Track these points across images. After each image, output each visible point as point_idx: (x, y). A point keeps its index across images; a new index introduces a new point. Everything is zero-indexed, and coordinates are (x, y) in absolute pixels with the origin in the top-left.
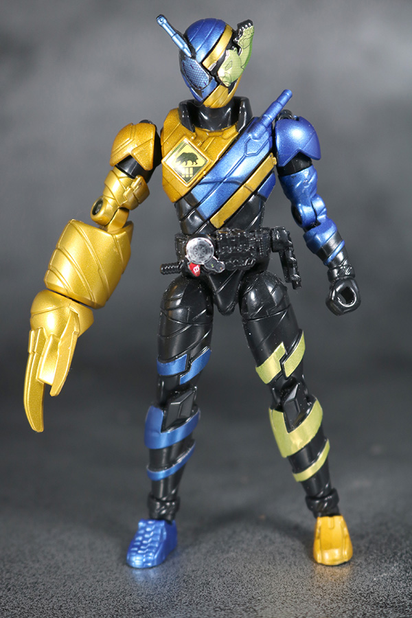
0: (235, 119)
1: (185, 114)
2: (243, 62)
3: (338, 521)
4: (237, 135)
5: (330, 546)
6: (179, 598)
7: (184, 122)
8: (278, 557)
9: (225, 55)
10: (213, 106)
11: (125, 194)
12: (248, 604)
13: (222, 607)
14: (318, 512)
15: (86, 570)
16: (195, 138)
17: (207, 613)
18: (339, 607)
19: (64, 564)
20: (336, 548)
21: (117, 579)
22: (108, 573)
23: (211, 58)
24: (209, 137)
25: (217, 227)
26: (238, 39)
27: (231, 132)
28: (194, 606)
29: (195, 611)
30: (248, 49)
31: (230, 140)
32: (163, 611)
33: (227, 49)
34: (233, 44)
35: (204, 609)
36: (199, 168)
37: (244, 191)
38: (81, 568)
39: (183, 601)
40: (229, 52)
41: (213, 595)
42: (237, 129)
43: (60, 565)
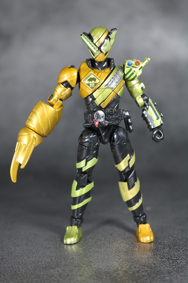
0: (109, 65)
1: (90, 63)
2: (112, 44)
3: (147, 225)
4: (110, 71)
5: (146, 235)
6: (61, 263)
7: (89, 66)
8: (102, 245)
9: (104, 41)
10: (99, 60)
11: (63, 94)
12: (88, 264)
13: (78, 266)
14: (139, 223)
15: (24, 253)
16: (94, 72)
17: (71, 268)
18: (126, 264)
19: (15, 251)
20: (148, 236)
21: (36, 256)
22: (33, 254)
23: (99, 42)
24: (100, 72)
25: (103, 108)
26: (110, 35)
27: (108, 70)
28: (66, 266)
29: (67, 268)
30: (114, 39)
31: (108, 73)
32: (54, 268)
33: (105, 39)
34: (108, 37)
35: (70, 267)
36: (97, 83)
37: (114, 93)
38: (22, 253)
39: (62, 264)
40: (106, 40)
41: (74, 262)
42: (110, 69)
43: (13, 252)
